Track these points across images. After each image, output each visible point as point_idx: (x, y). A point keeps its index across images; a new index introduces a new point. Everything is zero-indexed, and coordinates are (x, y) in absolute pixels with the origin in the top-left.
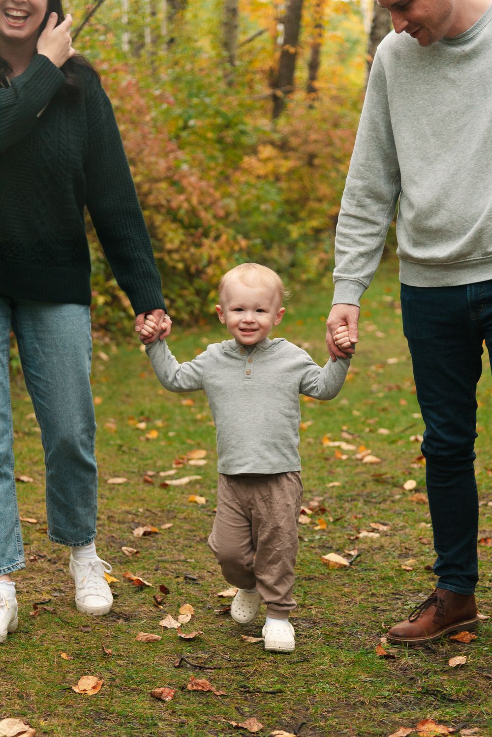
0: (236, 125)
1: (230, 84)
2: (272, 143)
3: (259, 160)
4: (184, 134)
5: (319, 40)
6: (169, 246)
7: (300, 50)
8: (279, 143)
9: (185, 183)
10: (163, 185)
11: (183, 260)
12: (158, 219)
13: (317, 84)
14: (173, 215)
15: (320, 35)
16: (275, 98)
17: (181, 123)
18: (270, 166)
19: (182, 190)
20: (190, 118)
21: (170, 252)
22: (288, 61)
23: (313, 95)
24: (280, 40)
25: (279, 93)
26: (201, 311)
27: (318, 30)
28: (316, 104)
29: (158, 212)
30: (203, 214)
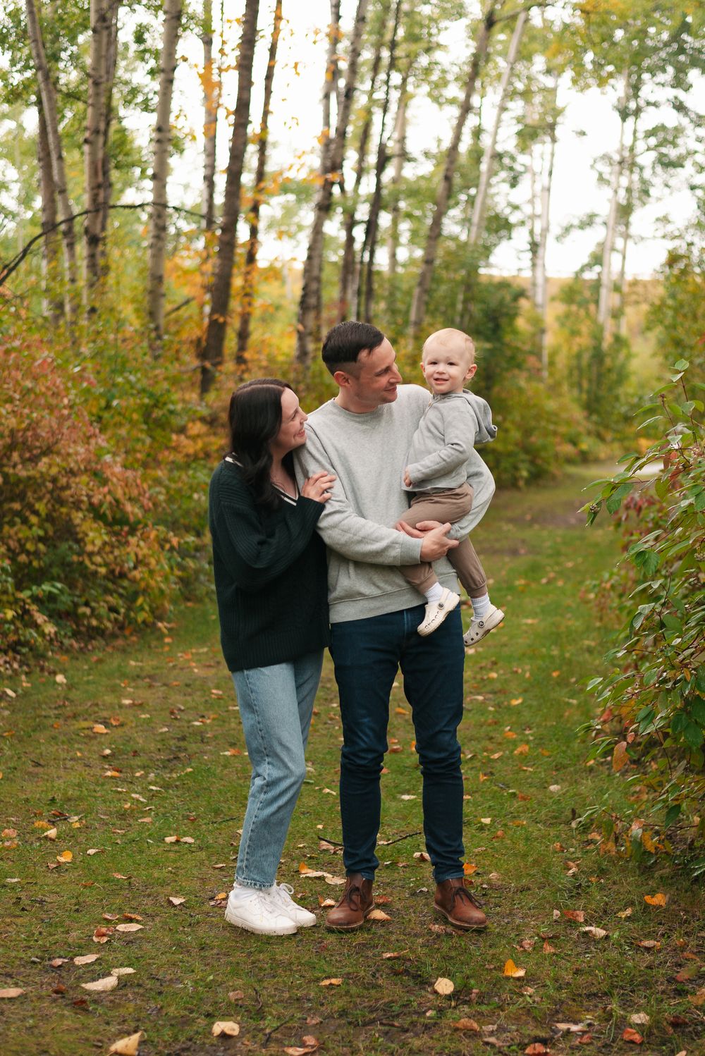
0: (165, 404)
1: (156, 358)
2: (202, 419)
3: (188, 437)
4: (106, 415)
5: (248, 309)
6: (89, 548)
7: (229, 320)
8: (208, 419)
9: (108, 473)
10: (85, 478)
11: (106, 564)
12: (77, 517)
13: (247, 355)
14: (96, 512)
15: (250, 304)
16: (204, 371)
17: (103, 403)
18: (200, 444)
19: (105, 482)
20: (113, 397)
21: (91, 555)
22: (216, 330)
23: (243, 367)
24: (207, 309)
25: (208, 365)
26: (126, 616)
27: (247, 299)
28: (246, 376)
29: (79, 509)
30: (129, 507)
